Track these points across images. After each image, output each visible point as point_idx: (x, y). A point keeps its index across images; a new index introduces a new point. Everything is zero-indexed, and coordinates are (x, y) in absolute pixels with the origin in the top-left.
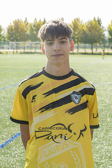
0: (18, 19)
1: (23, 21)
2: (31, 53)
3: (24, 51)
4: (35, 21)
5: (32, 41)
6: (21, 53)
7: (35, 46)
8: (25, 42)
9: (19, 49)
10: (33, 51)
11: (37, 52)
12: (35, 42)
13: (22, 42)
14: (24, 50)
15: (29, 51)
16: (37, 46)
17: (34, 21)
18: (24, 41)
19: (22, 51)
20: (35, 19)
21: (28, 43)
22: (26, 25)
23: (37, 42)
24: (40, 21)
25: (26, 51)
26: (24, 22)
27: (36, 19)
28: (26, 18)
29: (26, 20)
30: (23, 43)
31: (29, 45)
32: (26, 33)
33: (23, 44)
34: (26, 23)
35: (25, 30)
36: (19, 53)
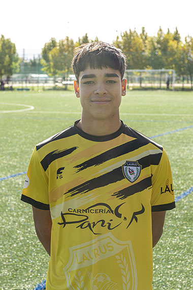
0: (130, 30)
1: (139, 34)
2: (152, 89)
3: (141, 86)
4: (160, 32)
5: (155, 68)
6: (134, 89)
7: (159, 76)
8: (142, 71)
9: (132, 82)
10: (156, 85)
11: (162, 87)
12: (160, 70)
13: (137, 70)
14: (141, 83)
15: (149, 85)
16: (163, 76)
17: (158, 33)
18: (141, 69)
19: (137, 85)
20: (159, 29)
21: (148, 72)
22: (144, 41)
23: (163, 70)
24: (168, 33)
25: (143, 85)
26: (141, 35)
27: (161, 30)
28: (144, 28)
29: (143, 31)
30: (138, 72)
31: (148, 75)
32: (143, 54)
33: (139, 74)
34: (144, 37)
35: (143, 49)
36: (131, 89)
